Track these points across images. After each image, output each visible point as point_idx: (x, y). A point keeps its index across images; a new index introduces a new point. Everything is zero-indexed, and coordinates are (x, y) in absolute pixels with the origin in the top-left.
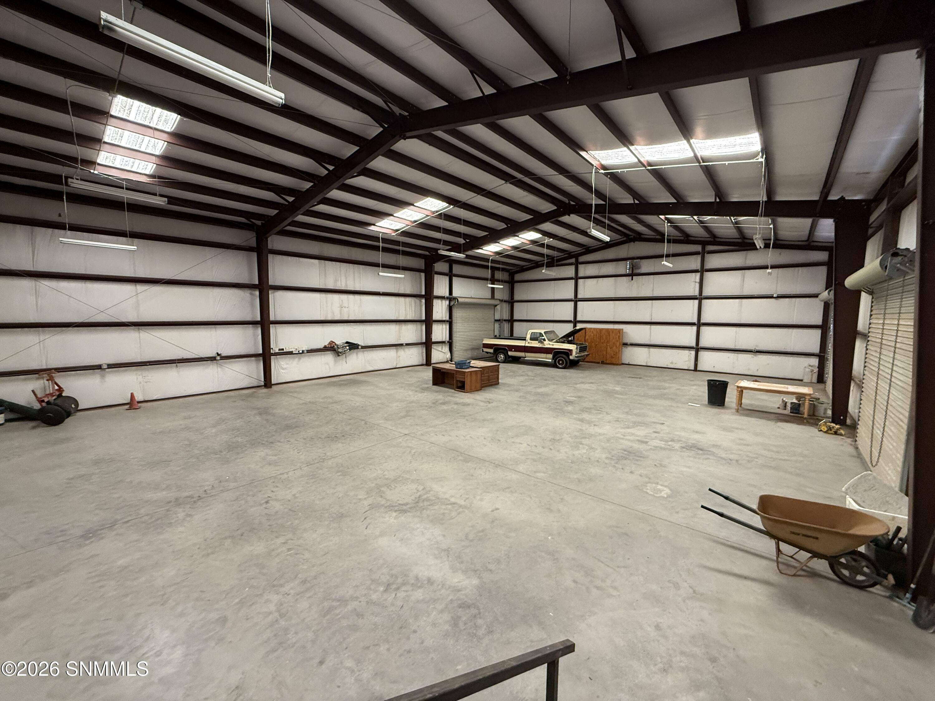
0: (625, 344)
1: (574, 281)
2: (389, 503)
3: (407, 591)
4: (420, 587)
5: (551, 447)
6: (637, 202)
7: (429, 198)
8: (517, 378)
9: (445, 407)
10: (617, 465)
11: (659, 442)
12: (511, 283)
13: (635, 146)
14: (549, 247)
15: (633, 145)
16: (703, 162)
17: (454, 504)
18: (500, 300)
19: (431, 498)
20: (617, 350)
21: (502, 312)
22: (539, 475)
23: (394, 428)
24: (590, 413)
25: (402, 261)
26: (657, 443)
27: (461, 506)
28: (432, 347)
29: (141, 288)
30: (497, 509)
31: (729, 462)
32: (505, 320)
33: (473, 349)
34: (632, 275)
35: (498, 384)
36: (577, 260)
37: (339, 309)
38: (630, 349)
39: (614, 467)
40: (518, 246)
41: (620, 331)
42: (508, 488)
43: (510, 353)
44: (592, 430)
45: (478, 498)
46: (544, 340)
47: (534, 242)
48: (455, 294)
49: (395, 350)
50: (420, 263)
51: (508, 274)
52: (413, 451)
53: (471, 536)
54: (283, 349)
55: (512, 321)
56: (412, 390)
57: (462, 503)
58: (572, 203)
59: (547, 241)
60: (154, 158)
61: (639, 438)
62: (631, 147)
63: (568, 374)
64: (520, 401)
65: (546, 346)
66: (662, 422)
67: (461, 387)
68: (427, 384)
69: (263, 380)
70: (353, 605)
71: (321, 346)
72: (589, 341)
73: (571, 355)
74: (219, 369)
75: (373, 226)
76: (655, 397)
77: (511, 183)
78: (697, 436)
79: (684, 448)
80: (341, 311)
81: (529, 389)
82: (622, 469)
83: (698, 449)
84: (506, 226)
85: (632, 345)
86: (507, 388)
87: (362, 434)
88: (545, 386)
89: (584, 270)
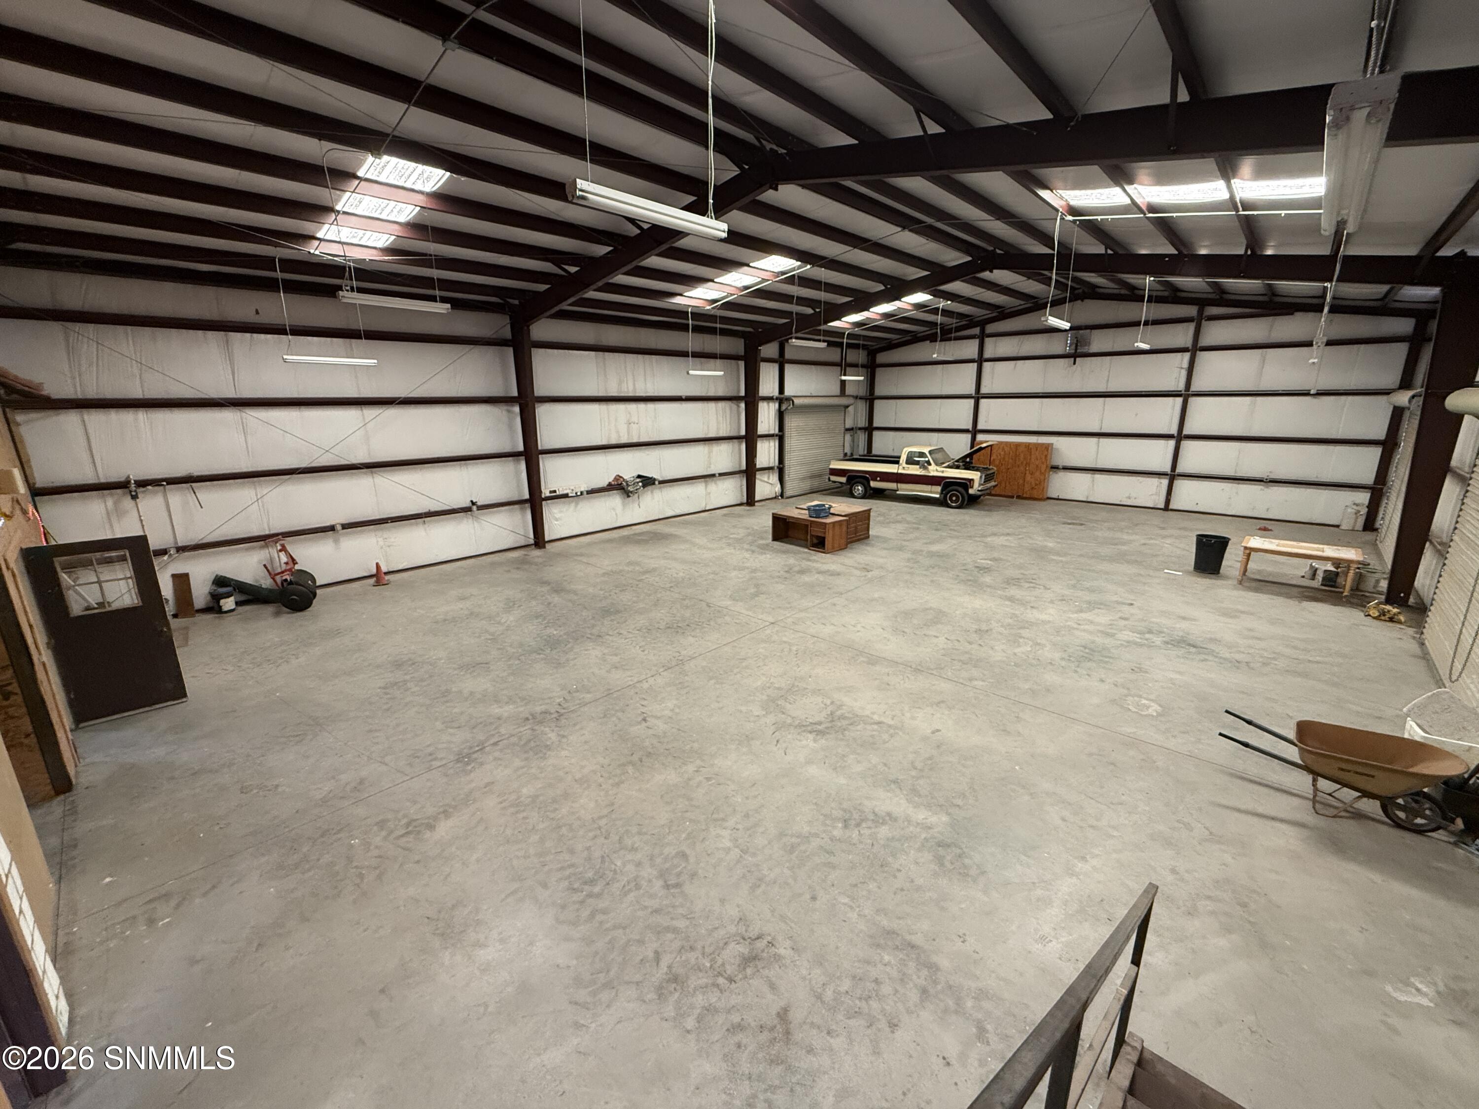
0: (1055, 468)
1: (975, 365)
2: (797, 722)
3: (870, 828)
4: (883, 824)
5: (980, 642)
6: (1110, 252)
7: (774, 257)
8: (893, 526)
9: (806, 578)
10: (1078, 670)
11: (1131, 634)
12: (871, 369)
13: (1135, 185)
14: (946, 312)
15: (1131, 182)
16: (1244, 210)
17: (879, 723)
18: (853, 396)
19: (847, 715)
20: (1042, 478)
21: (856, 416)
22: (978, 684)
23: (750, 613)
24: (1020, 587)
25: (717, 344)
26: (1127, 635)
27: (890, 726)
28: (758, 476)
29: (370, 412)
30: (938, 731)
31: (1237, 665)
32: (860, 429)
33: (813, 477)
34: (1074, 356)
35: (868, 537)
36: (983, 331)
37: (626, 426)
38: (1062, 474)
39: (1076, 672)
40: (894, 313)
41: (1048, 447)
42: (943, 702)
43: (873, 484)
44: (1032, 615)
45: (908, 715)
46: (929, 463)
47: (919, 306)
48: (788, 392)
49: (703, 484)
50: (737, 346)
51: (865, 353)
52: (794, 648)
53: (919, 765)
54: (555, 491)
55: (870, 429)
56: (747, 550)
57: (891, 722)
58: (998, 251)
59: (942, 304)
60: (396, 227)
61: (1102, 629)
62: (1127, 187)
63: (967, 518)
64: (912, 568)
65: (932, 474)
66: (1130, 602)
67: (819, 544)
68: (762, 538)
69: (532, 535)
70: (815, 843)
71: (604, 483)
72: (997, 462)
73: (972, 487)
74: (476, 524)
75: (679, 297)
76: (1111, 559)
77: (911, 231)
78: (1184, 625)
79: (1167, 643)
80: (628, 427)
81: (918, 545)
82: (1088, 675)
83: (1190, 645)
84: (883, 288)
85: (1066, 468)
86: (885, 545)
87: (712, 623)
88: (940, 540)
89: (993, 348)
